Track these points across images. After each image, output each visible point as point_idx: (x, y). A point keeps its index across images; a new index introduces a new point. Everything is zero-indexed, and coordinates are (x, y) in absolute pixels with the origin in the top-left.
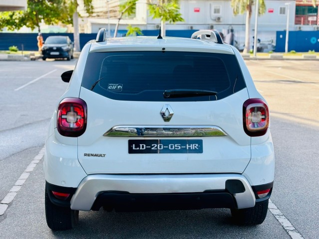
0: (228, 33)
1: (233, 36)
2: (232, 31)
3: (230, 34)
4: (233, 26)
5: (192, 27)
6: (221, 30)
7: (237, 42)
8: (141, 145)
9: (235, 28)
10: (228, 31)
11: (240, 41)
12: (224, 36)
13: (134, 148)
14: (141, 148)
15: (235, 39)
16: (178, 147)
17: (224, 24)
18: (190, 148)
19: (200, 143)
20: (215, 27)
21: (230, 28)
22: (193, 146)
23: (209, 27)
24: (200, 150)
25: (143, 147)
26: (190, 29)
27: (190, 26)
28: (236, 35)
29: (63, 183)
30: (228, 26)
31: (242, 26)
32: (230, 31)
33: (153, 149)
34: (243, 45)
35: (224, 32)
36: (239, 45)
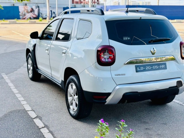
0: (36, 8)
1: (39, 10)
2: (38, 7)
3: (37, 8)
4: (38, 4)
5: (14, 5)
6: (32, 6)
7: (42, 14)
8: (141, 68)
9: (39, 5)
10: (36, 6)
11: (43, 13)
12: (34, 10)
13: (138, 70)
14: (141, 69)
15: (41, 12)
16: (156, 67)
17: (33, 3)
18: (161, 67)
19: (165, 64)
20: (27, 4)
21: (37, 5)
22: (163, 66)
23: (24, 4)
24: (165, 68)
25: (142, 69)
26: (13, 5)
27: (13, 4)
28: (41, 9)
29: (104, 91)
30: (36, 4)
31: (43, 4)
32: (37, 7)
33: (146, 69)
34: (45, 15)
35: (34, 8)
36: (43, 15)
